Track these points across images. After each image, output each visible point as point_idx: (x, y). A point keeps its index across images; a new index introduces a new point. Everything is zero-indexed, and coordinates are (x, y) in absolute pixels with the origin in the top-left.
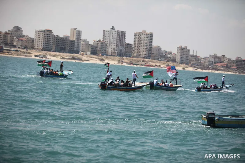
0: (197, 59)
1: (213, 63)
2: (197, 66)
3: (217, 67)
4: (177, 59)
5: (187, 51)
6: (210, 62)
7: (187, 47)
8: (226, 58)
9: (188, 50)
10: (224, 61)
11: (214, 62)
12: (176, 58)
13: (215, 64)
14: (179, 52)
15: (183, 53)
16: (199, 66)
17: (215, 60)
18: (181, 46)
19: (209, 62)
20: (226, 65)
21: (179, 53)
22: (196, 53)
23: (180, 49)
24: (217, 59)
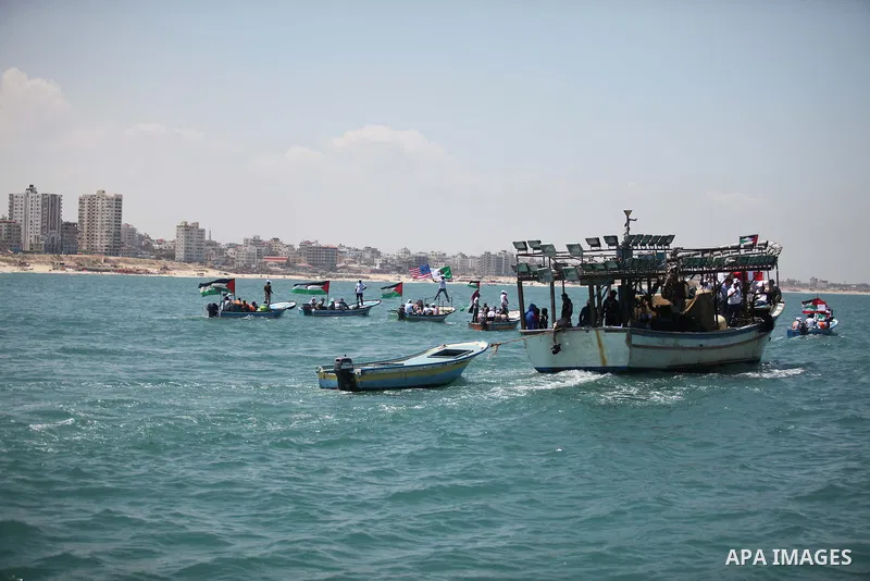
0: (218, 251)
3: (268, 265)
4: (177, 253)
5: (199, 233)
6: (250, 254)
7: (197, 224)
8: (280, 245)
9: (201, 231)
10: (280, 252)
11: (258, 256)
12: (174, 250)
13: (261, 261)
14: (182, 235)
15: (190, 239)
16: (228, 265)
17: (258, 250)
18: (186, 223)
19: (247, 256)
20: (285, 261)
21: (181, 239)
23: (183, 229)
24: (264, 249)
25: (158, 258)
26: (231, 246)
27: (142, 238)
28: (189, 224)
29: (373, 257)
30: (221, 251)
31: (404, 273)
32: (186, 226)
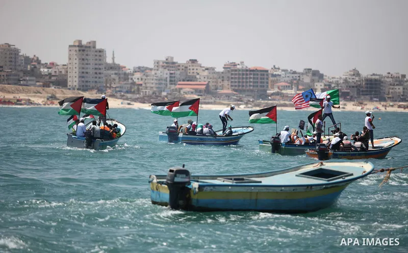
0: (122, 76)
1: (168, 82)
2: (129, 95)
3: (182, 92)
4: (69, 79)
5: (98, 54)
6: (161, 80)
7: (95, 42)
8: (199, 68)
9: (100, 51)
10: (198, 77)
11: (171, 81)
12: (66, 75)
13: (173, 87)
14: (76, 57)
15: (86, 61)
16: (134, 93)
17: (171, 74)
18: (80, 42)
19: (157, 82)
20: (204, 87)
21: (75, 61)
22: (113, 58)
23: (77, 49)
24: (178, 72)
25: (46, 85)
26: (140, 69)
27: (28, 60)
28: (84, 43)
29: (313, 81)
30: (126, 76)
31: (351, 100)
32: (80, 46)
